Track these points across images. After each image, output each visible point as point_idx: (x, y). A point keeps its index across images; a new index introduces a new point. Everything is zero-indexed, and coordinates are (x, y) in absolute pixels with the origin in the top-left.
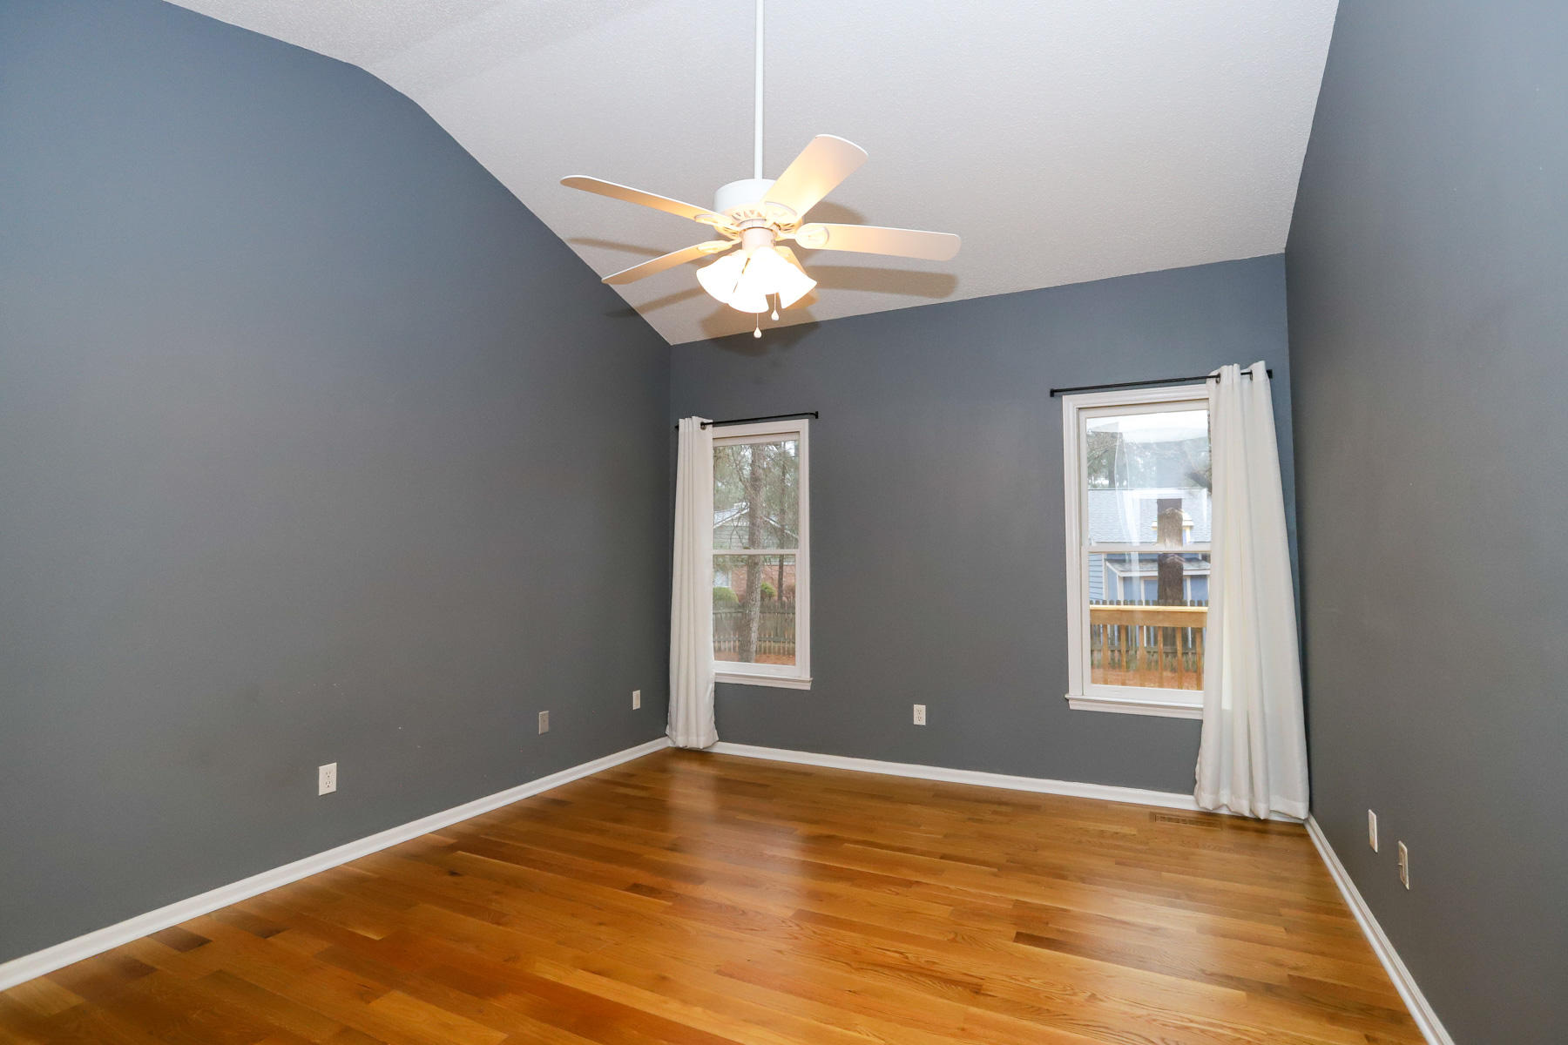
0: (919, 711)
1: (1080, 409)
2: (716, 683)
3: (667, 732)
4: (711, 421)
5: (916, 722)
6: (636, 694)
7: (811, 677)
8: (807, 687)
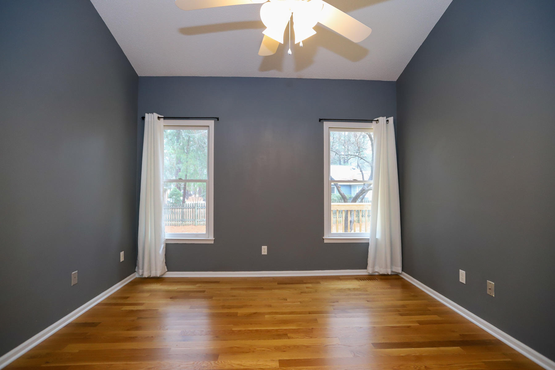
0: (264, 249)
1: (329, 127)
2: (166, 244)
3: (136, 270)
4: (163, 116)
5: (263, 253)
6: (122, 254)
7: (214, 238)
8: (212, 242)
